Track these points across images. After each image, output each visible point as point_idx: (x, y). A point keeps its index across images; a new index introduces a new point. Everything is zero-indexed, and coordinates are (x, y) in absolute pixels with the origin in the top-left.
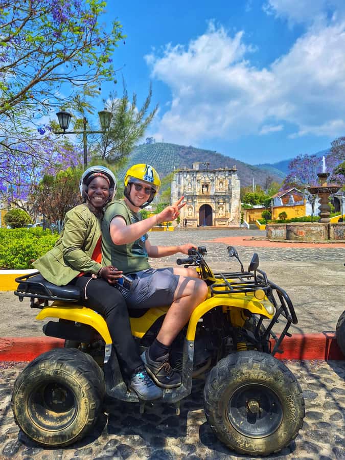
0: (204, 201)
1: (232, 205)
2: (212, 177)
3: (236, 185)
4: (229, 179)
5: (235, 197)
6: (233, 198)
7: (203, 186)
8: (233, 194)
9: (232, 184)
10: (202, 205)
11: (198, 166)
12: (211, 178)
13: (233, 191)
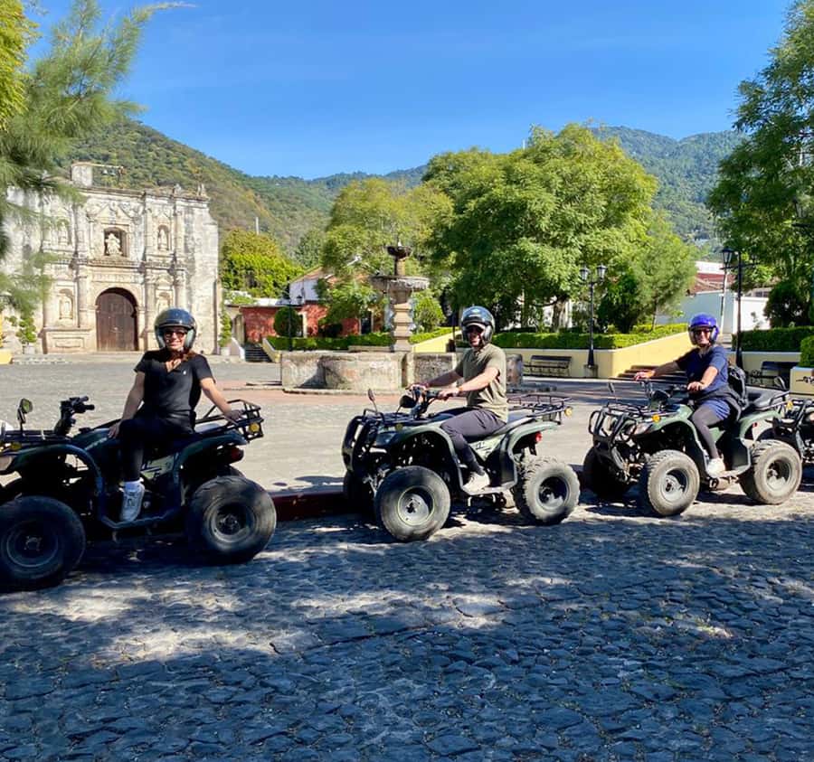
0: (113, 279)
1: (197, 293)
2: (136, 211)
3: (206, 238)
4: (186, 221)
5: (205, 274)
6: (198, 275)
7: (107, 234)
8: (197, 265)
9: (195, 235)
10: (104, 288)
11: (89, 172)
12: (132, 214)
13: (197, 256)
